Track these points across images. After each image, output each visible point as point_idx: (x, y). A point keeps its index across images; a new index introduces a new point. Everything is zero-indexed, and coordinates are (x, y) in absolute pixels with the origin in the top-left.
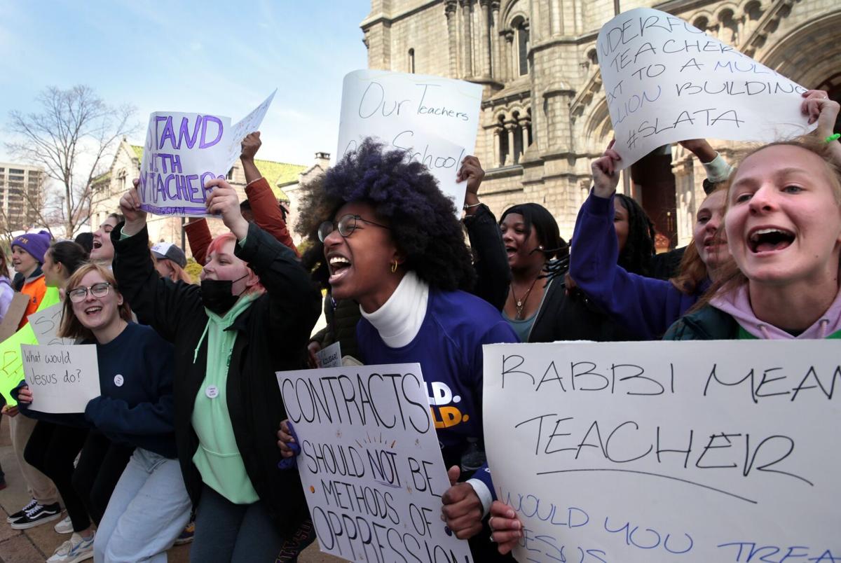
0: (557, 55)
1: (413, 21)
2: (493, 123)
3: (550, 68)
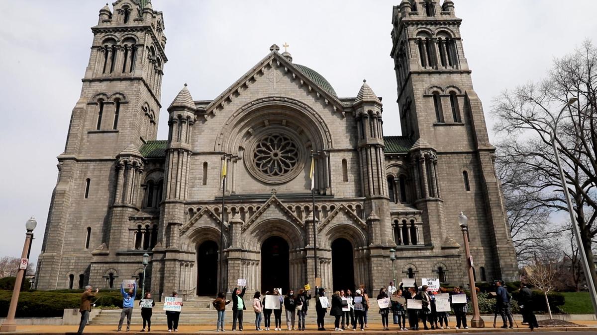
0: (176, 207)
1: (92, 164)
2: (135, 228)
3: (172, 212)
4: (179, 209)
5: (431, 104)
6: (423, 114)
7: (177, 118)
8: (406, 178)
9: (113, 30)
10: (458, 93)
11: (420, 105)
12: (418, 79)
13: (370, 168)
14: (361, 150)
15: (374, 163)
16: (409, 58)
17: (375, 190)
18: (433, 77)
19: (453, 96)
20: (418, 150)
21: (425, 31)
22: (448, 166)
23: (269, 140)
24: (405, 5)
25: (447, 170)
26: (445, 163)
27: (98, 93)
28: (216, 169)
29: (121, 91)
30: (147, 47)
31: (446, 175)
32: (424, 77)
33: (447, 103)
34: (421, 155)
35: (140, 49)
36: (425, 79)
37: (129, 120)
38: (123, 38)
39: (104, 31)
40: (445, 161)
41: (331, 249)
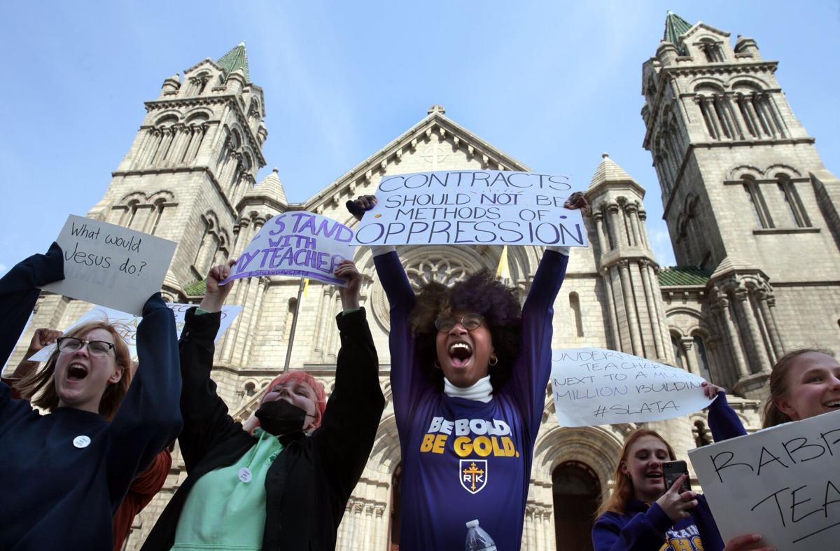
4: (225, 383)
5: (741, 197)
6: (727, 213)
7: (248, 217)
8: (706, 336)
9: (177, 104)
10: (793, 176)
11: (718, 198)
12: (707, 155)
13: (631, 305)
14: (609, 273)
15: (639, 293)
16: (684, 125)
17: (646, 349)
18: (738, 152)
19: (785, 183)
20: (730, 275)
21: (709, 83)
22: (799, 310)
23: (421, 266)
24: (667, 48)
25: (800, 317)
26: (792, 305)
27: (132, 192)
28: (313, 310)
29: (171, 188)
30: (225, 126)
31: (797, 327)
32: (720, 153)
33: (774, 194)
34: (739, 284)
35: (213, 127)
36: (722, 155)
37: (174, 231)
38: (189, 114)
39: (164, 105)
40: (791, 300)
41: (551, 483)
